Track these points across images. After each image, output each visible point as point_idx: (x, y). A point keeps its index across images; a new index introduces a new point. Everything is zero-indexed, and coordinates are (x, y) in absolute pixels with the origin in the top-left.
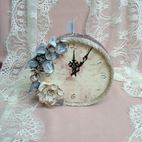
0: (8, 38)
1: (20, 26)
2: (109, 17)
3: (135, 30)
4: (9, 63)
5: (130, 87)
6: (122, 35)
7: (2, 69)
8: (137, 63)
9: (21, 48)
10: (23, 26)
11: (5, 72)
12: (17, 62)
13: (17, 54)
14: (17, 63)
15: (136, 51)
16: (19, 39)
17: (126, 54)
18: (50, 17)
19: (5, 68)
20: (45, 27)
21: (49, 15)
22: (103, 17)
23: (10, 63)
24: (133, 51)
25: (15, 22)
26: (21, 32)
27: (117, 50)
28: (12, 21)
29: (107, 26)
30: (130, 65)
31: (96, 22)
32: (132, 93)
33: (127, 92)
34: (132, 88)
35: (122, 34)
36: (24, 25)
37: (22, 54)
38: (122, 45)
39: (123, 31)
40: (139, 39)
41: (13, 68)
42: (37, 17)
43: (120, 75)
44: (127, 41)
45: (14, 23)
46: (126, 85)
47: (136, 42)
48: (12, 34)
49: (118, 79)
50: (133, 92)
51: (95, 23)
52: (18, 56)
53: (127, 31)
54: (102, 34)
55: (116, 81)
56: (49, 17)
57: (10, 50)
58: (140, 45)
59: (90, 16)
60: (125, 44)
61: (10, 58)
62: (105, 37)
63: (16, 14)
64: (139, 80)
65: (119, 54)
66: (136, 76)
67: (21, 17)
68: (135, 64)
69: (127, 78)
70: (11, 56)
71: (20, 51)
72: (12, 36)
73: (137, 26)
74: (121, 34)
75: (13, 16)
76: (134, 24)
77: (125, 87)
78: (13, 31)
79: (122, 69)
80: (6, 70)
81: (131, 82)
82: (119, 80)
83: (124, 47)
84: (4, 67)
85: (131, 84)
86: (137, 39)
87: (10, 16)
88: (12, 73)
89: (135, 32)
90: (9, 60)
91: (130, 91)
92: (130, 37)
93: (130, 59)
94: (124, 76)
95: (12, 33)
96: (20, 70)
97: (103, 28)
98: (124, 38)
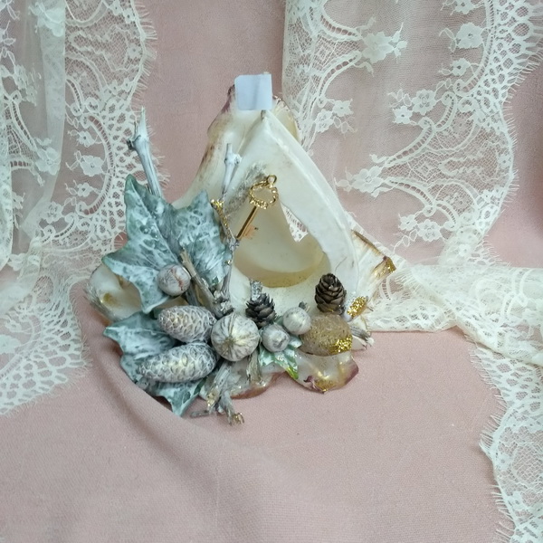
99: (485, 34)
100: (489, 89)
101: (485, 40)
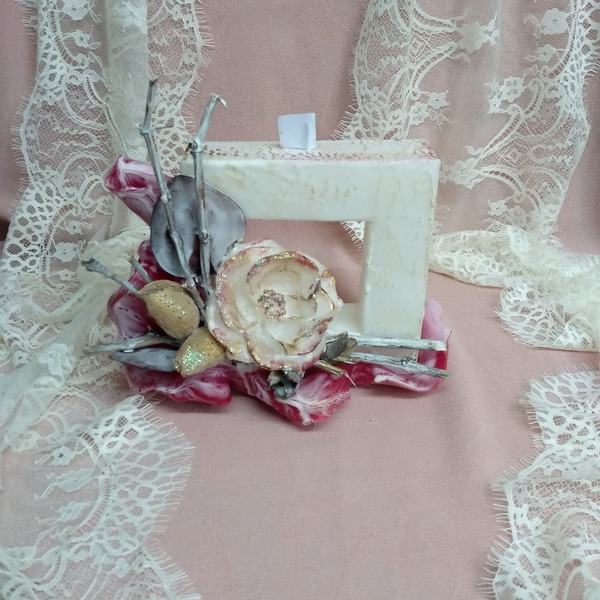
0: (26, 115)
1: (75, 64)
2: (448, 22)
3: (552, 76)
4: (34, 219)
5: (525, 311)
6: (499, 97)
7: (7, 245)
8: (557, 213)
9: (83, 155)
10: (87, 60)
11: (21, 257)
12: (67, 213)
13: (67, 180)
14: (71, 218)
15: (553, 161)
16: (74, 116)
17: (515, 176)
18: (203, 24)
19: (21, 242)
20: (181, 63)
21: (197, 15)
22: (421, 22)
23: (40, 218)
24: (541, 161)
25: (54, 45)
26: (80, 88)
27: (476, 157)
28: (41, 41)
29: (439, 60)
30: (528, 219)
31: (395, 43)
32: (534, 333)
33: (514, 330)
34: (533, 312)
35: (501, 93)
36: (92, 58)
37: (88, 180)
38: (501, 139)
39: (506, 80)
40: (570, 111)
41: (52, 238)
42: (149, 24)
43: (485, 258)
44: (520, 123)
45: (51, 52)
46: (508, 302)
47: (555, 124)
48: (45, 98)
49: (478, 279)
50: (538, 327)
51: (389, 46)
52: (70, 190)
53: (520, 81)
54: (420, 93)
55: (471, 284)
56: (196, 21)
57: (38, 166)
58: (571, 136)
59: (370, 15)
60: (513, 132)
61: (38, 198)
62: (429, 107)
63: (57, 11)
64: (562, 280)
65: (487, 175)
66: (550, 266)
67: (77, 25)
68: (550, 215)
69: (515, 273)
70: (44, 189)
71: (80, 167)
72: (43, 108)
73: (561, 61)
74: (495, 94)
75: (46, 19)
76: (551, 49)
77: (506, 308)
78: (45, 85)
79: (494, 238)
80: (25, 250)
81: (530, 290)
82: (484, 284)
83: (506, 147)
84: (17, 234)
85: (530, 295)
86: (561, 112)
87: (33, 18)
88: (52, 259)
89: (551, 83)
90: (36, 205)
91: (524, 324)
92: (530, 105)
93: (528, 193)
94: (503, 265)
95: (43, 93)
96: (85, 246)
97: (423, 67)
98: (508, 110)
99: (569, 20)
100: (574, 74)
101: (570, 25)
